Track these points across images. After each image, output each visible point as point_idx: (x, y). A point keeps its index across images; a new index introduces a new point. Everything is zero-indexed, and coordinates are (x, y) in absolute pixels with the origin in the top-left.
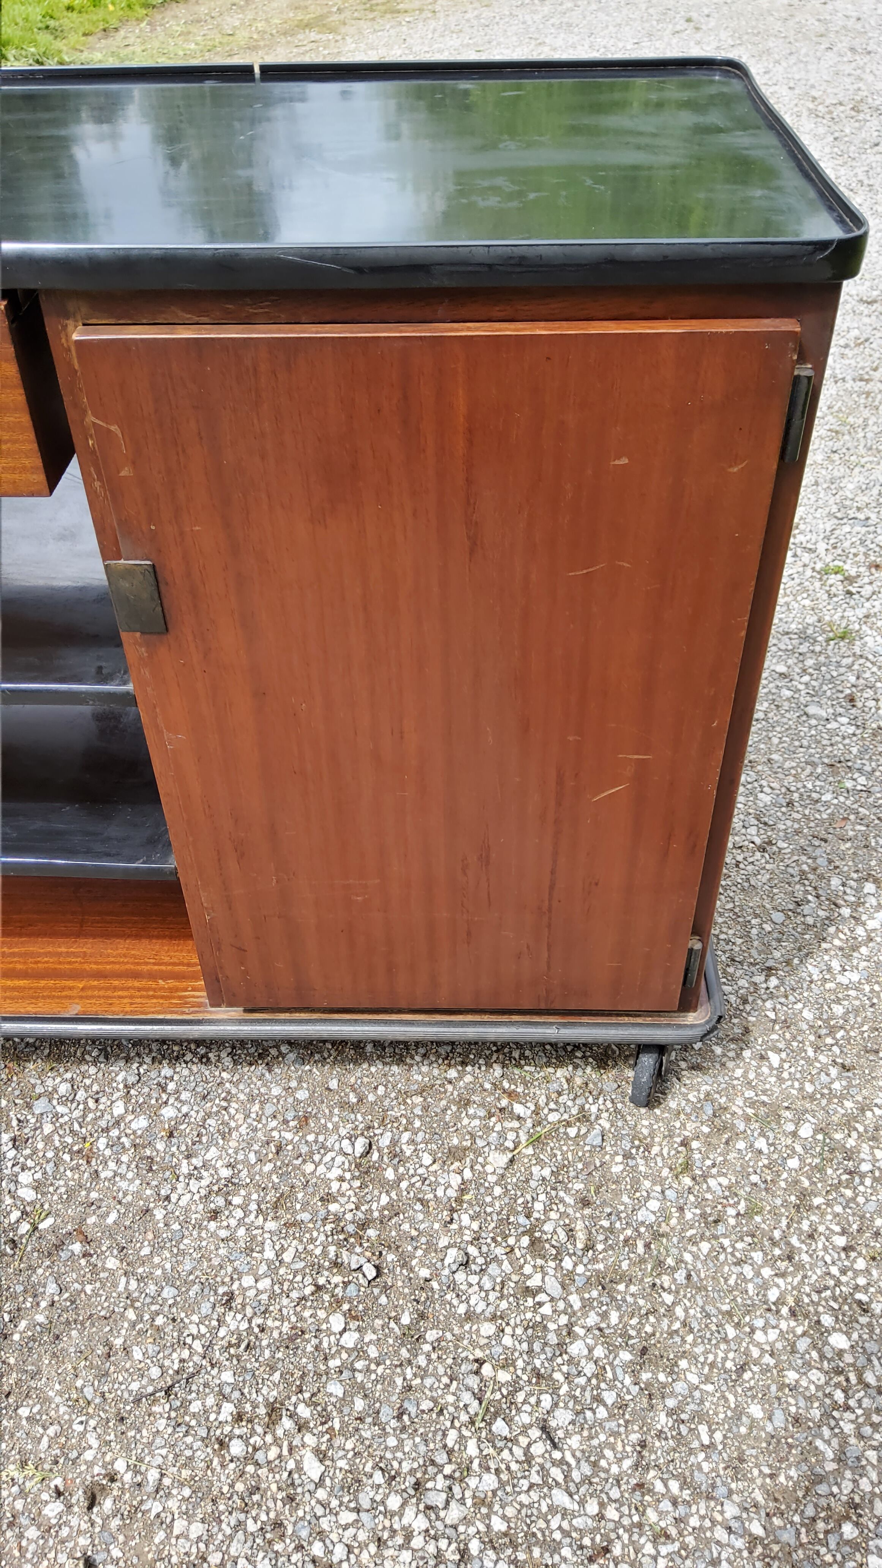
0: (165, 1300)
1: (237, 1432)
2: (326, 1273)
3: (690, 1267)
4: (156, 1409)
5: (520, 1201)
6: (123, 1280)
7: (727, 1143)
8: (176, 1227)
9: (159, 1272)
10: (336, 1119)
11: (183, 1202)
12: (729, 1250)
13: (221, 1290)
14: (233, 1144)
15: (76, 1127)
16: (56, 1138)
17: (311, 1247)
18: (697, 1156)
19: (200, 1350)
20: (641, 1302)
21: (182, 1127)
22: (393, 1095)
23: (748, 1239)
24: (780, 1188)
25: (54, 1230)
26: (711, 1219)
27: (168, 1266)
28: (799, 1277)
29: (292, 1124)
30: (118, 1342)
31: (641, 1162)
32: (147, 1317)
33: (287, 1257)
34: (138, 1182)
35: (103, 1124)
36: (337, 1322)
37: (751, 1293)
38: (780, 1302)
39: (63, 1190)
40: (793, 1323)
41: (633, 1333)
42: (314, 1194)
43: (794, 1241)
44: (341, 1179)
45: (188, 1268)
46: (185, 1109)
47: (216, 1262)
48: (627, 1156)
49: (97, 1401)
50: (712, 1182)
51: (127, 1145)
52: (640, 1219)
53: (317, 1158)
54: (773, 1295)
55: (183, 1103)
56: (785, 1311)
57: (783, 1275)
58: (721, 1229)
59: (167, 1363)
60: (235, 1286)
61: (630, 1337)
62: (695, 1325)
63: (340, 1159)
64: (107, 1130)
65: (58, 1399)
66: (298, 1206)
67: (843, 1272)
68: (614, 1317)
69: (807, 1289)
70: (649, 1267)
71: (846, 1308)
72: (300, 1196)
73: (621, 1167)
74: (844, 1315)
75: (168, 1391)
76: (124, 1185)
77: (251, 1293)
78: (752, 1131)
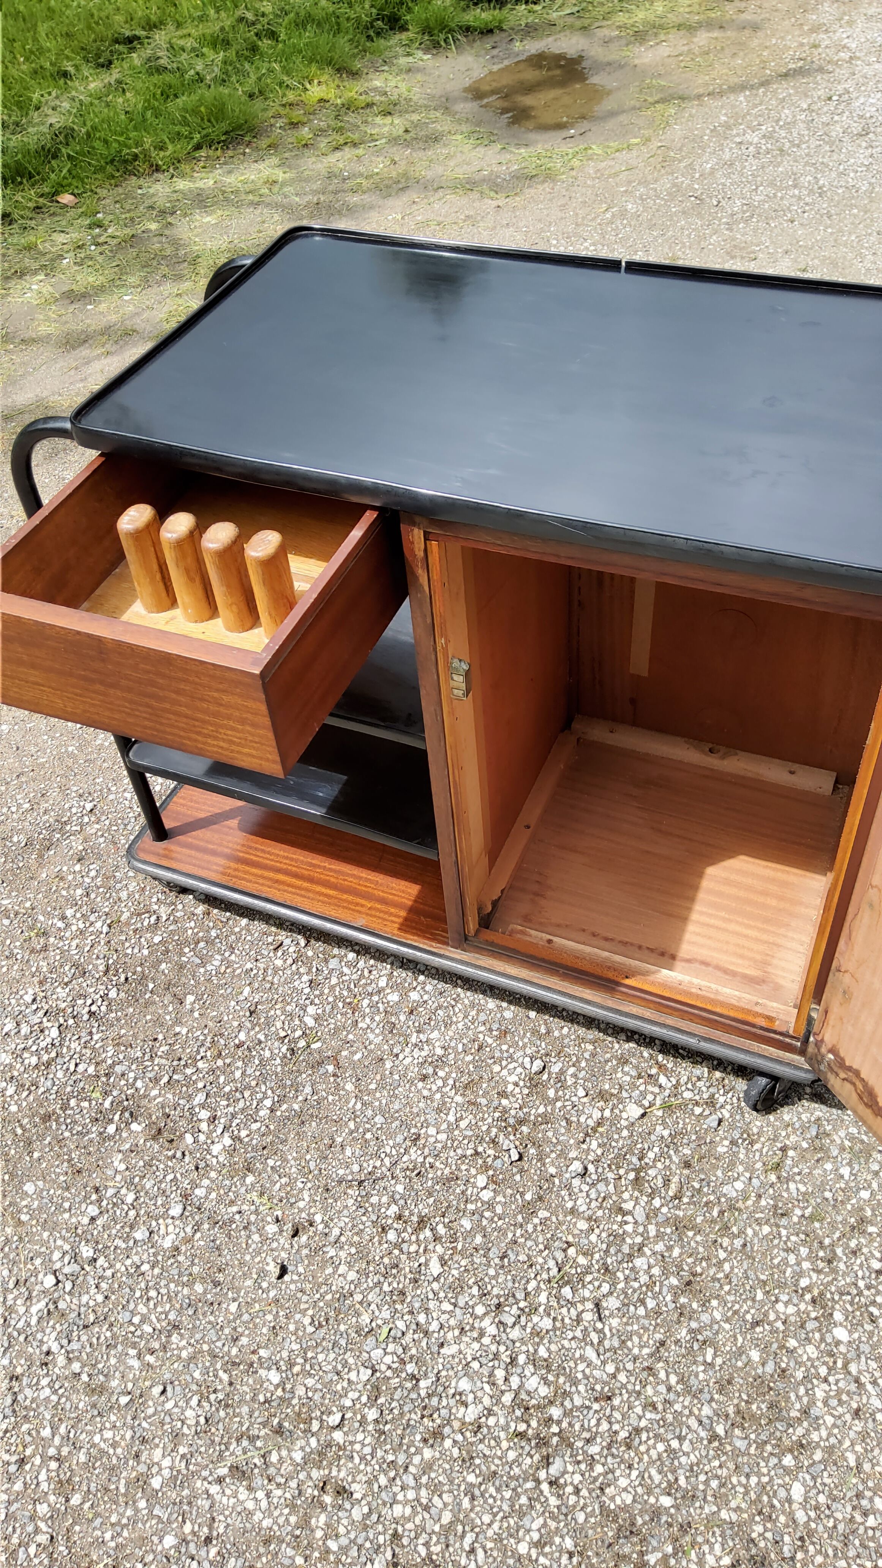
0: (375, 1123)
1: (395, 1225)
2: (485, 1145)
3: (748, 1239)
4: (350, 1191)
5: (639, 1146)
6: (354, 1100)
7: (818, 1161)
8: (396, 1077)
9: (377, 1104)
10: (526, 1040)
11: (406, 1062)
12: (784, 1239)
13: (413, 1130)
14: (451, 1033)
15: (352, 986)
16: (338, 989)
17: (480, 1123)
18: (789, 1162)
19: (388, 1164)
20: (701, 1249)
21: (421, 1009)
22: (573, 1037)
23: (803, 1237)
24: (845, 1209)
25: (320, 1051)
26: (780, 1211)
27: (384, 1102)
28: (830, 1278)
29: (495, 1033)
30: (339, 1140)
31: (743, 1151)
32: (361, 1130)
33: (463, 1124)
34: (381, 1038)
35: (370, 989)
36: (481, 1181)
37: (787, 1275)
38: (808, 1289)
39: (332, 1026)
40: (810, 1308)
41: (686, 1268)
42: (494, 1088)
43: (839, 1251)
44: (516, 1084)
45: (397, 1107)
46: (426, 997)
47: (415, 1110)
48: (733, 1143)
49: (316, 1172)
50: (792, 1186)
51: (381, 1010)
52: (724, 1191)
53: (504, 1063)
54: (804, 1282)
55: (426, 992)
56: (808, 1297)
57: (819, 1272)
58: (784, 1221)
59: (365, 1165)
60: (423, 1131)
61: (682, 1270)
62: (735, 1281)
63: (519, 1070)
64: (371, 994)
65: (292, 1162)
66: (481, 1092)
67: (868, 1288)
68: (676, 1252)
69: (833, 1289)
70: (717, 1228)
71: (858, 1313)
72: (484, 1085)
73: (725, 1149)
74: (854, 1317)
75: (361, 1183)
76: (371, 1036)
77: (432, 1140)
78: (843, 1159)
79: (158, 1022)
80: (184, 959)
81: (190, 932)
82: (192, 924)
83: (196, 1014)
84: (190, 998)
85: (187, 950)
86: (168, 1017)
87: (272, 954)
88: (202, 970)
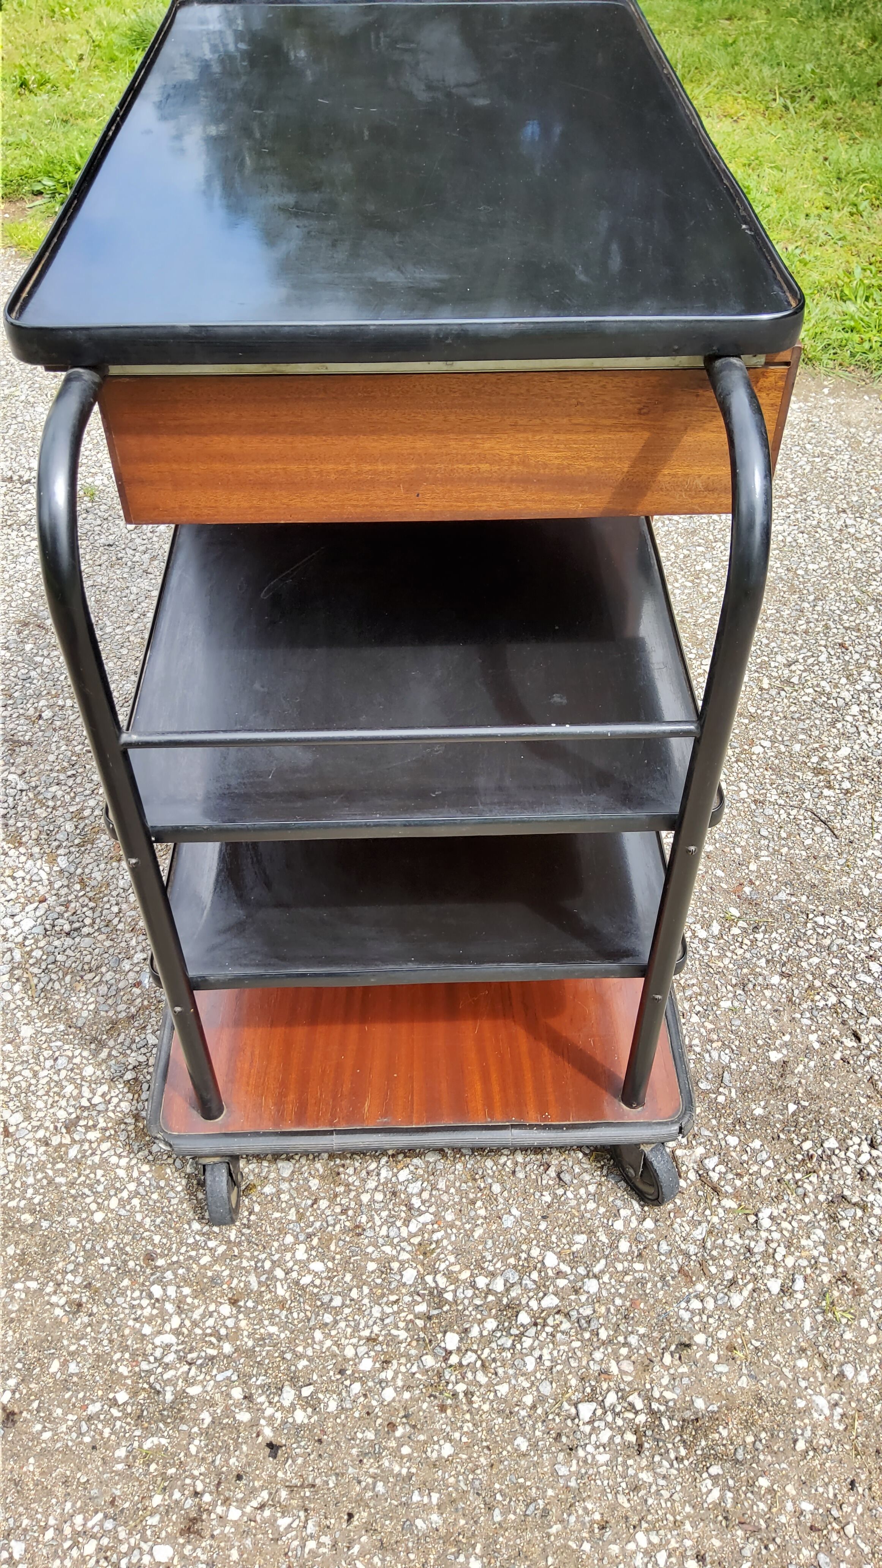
25: (738, 907)
79: (824, 1070)
80: (734, 1095)
83: (787, 1038)
84: (775, 1056)
85: (721, 1099)
86: (812, 1064)
88: (733, 1066)
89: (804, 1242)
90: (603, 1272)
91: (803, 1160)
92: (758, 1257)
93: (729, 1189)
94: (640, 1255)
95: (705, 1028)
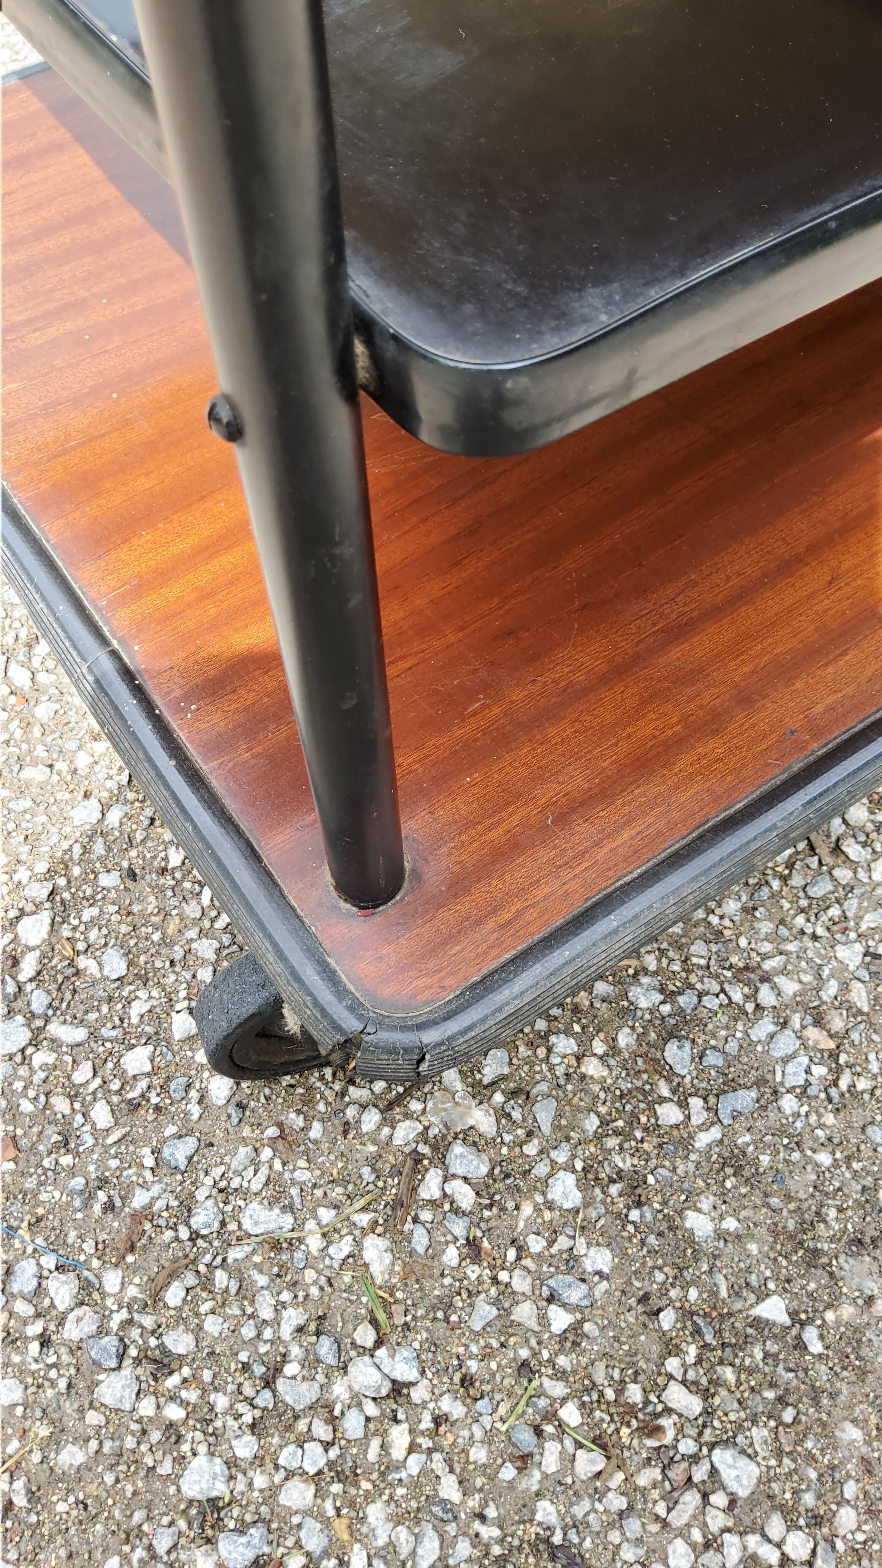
80: (703, 1140)
81: (592, 1068)
82: (564, 1045)
85: (669, 1114)
87: (843, 874)
88: (788, 1103)
89: (376, 1512)
90: (55, 1043)
91: (631, 1410)
92: (265, 1399)
93: (420, 1240)
94: (134, 1107)
95: (845, 987)
